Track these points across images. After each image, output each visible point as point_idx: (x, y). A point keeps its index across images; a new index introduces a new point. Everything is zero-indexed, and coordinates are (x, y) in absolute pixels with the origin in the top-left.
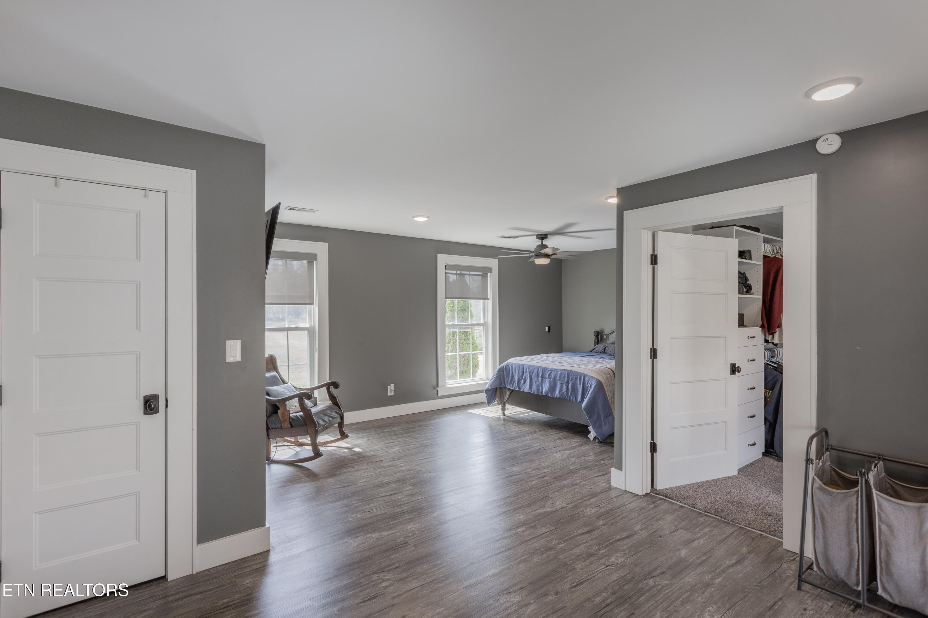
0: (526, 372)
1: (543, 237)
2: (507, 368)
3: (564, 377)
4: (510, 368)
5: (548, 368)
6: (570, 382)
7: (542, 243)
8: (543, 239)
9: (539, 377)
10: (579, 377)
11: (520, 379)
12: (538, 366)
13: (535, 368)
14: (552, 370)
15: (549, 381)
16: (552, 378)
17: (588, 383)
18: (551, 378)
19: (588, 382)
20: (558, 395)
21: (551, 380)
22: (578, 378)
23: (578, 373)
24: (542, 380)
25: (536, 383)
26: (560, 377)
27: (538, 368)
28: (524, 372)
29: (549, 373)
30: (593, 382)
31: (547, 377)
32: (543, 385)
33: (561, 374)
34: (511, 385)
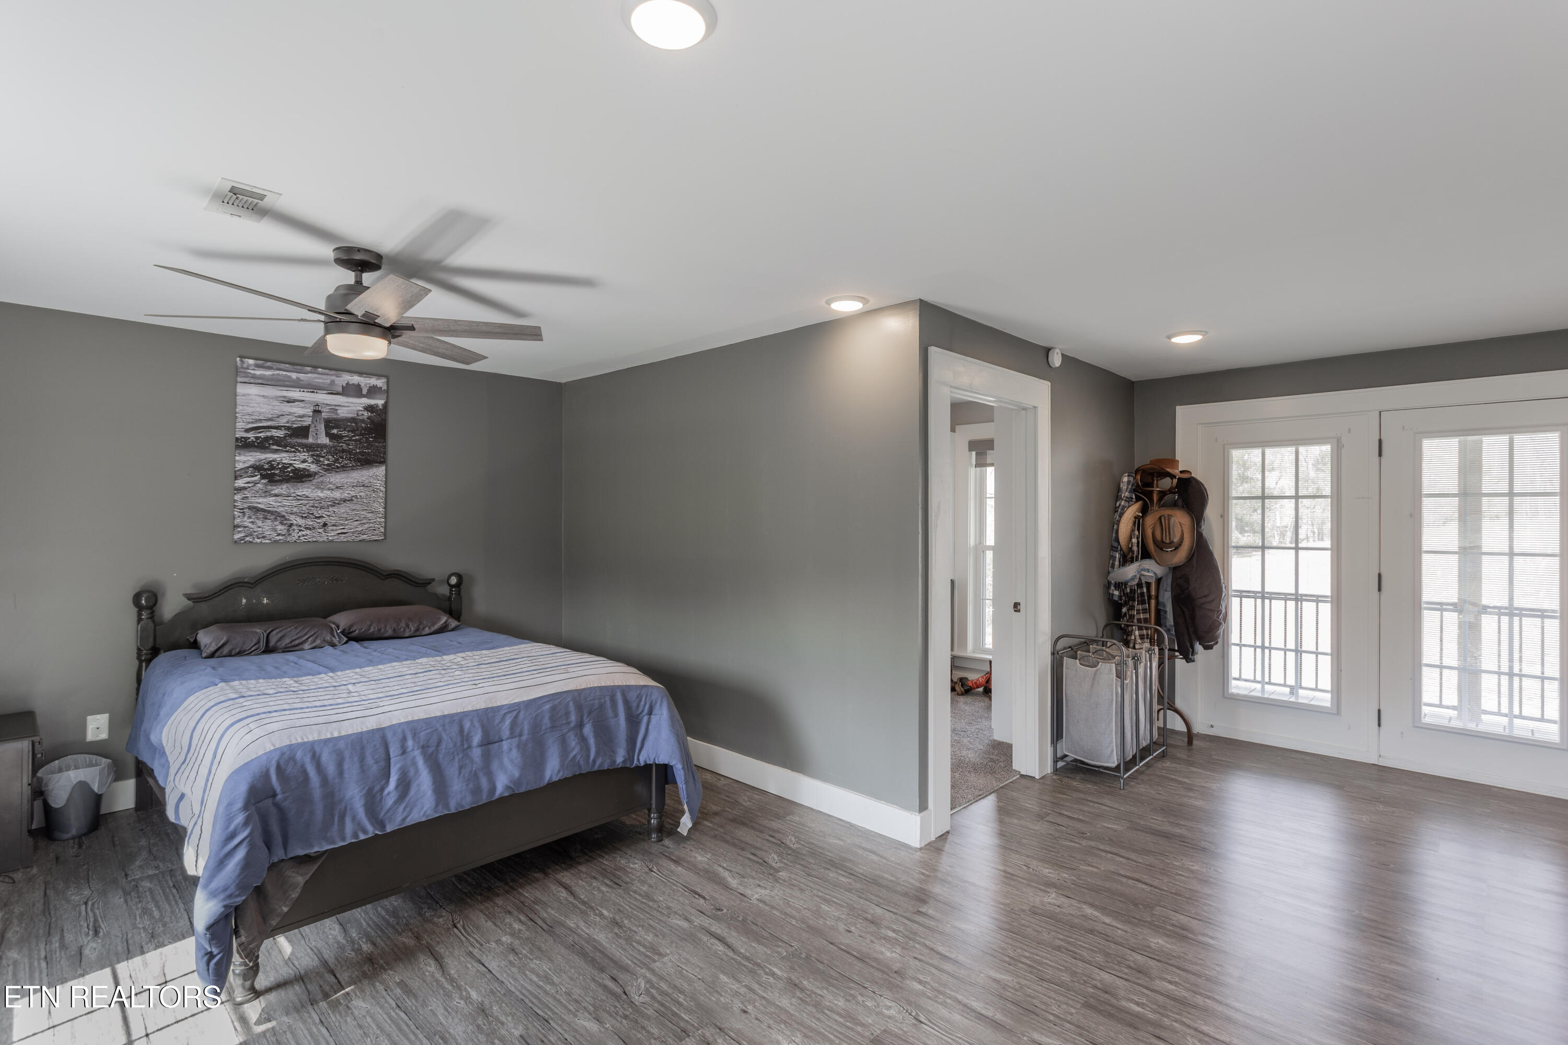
0: (404, 752)
1: (365, 263)
2: (290, 770)
3: (567, 714)
4: (303, 766)
5: (499, 708)
6: (586, 721)
8: (364, 273)
9: (470, 747)
10: (607, 699)
11: (377, 788)
12: (451, 716)
13: (444, 725)
14: (516, 709)
15: (518, 746)
16: (526, 732)
17: (638, 706)
18: (521, 735)
19: (640, 701)
20: (559, 771)
21: (524, 738)
22: (605, 702)
23: (601, 688)
24: (487, 758)
25: (460, 773)
26: (552, 719)
27: (457, 720)
28: (392, 755)
29: (508, 722)
30: (654, 697)
31: (506, 733)
32: (495, 765)
33: (553, 709)
34: (329, 835)
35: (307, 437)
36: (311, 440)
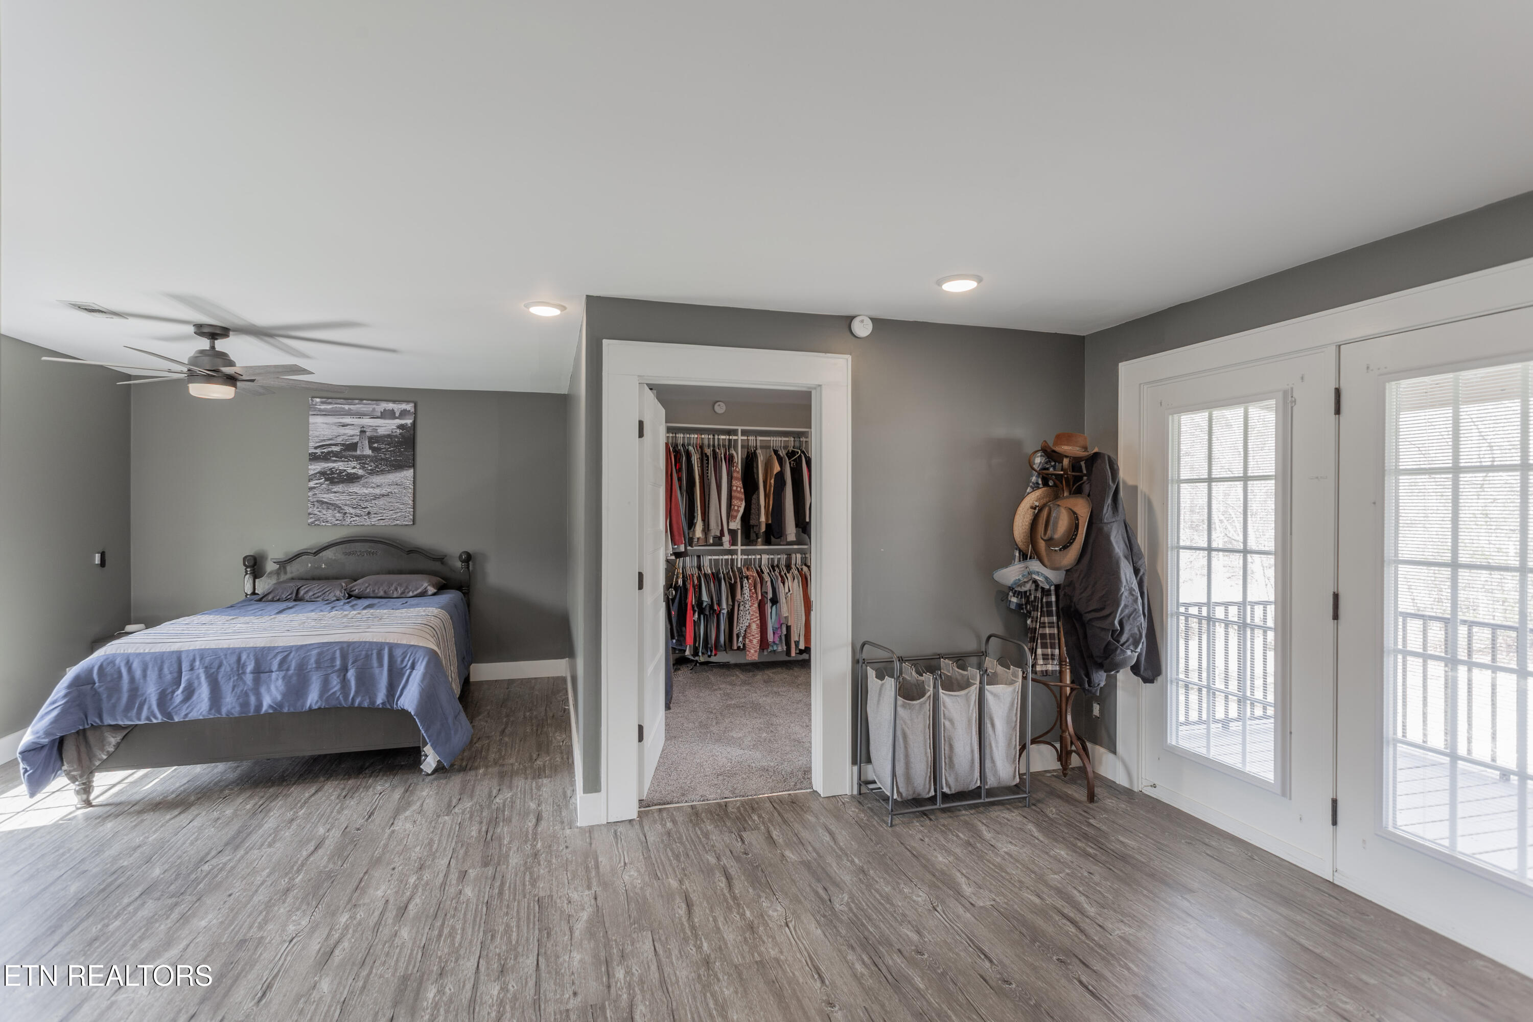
0: (192, 669)
1: (215, 333)
2: (109, 669)
3: (333, 659)
4: (119, 668)
5: (274, 648)
6: (350, 667)
7: (213, 347)
8: (217, 339)
9: (244, 673)
10: (375, 652)
11: (170, 690)
12: (234, 649)
13: (226, 655)
14: (287, 651)
15: (284, 678)
16: (293, 667)
17: (402, 661)
18: (288, 670)
19: (405, 657)
20: (317, 702)
21: (291, 672)
22: (372, 654)
23: (371, 643)
24: (257, 682)
25: (233, 690)
26: (318, 662)
27: (238, 653)
28: (183, 669)
29: (279, 658)
30: (417, 656)
31: (275, 667)
32: (263, 690)
33: (320, 654)
34: (129, 715)
35: (356, 450)
36: (358, 453)
